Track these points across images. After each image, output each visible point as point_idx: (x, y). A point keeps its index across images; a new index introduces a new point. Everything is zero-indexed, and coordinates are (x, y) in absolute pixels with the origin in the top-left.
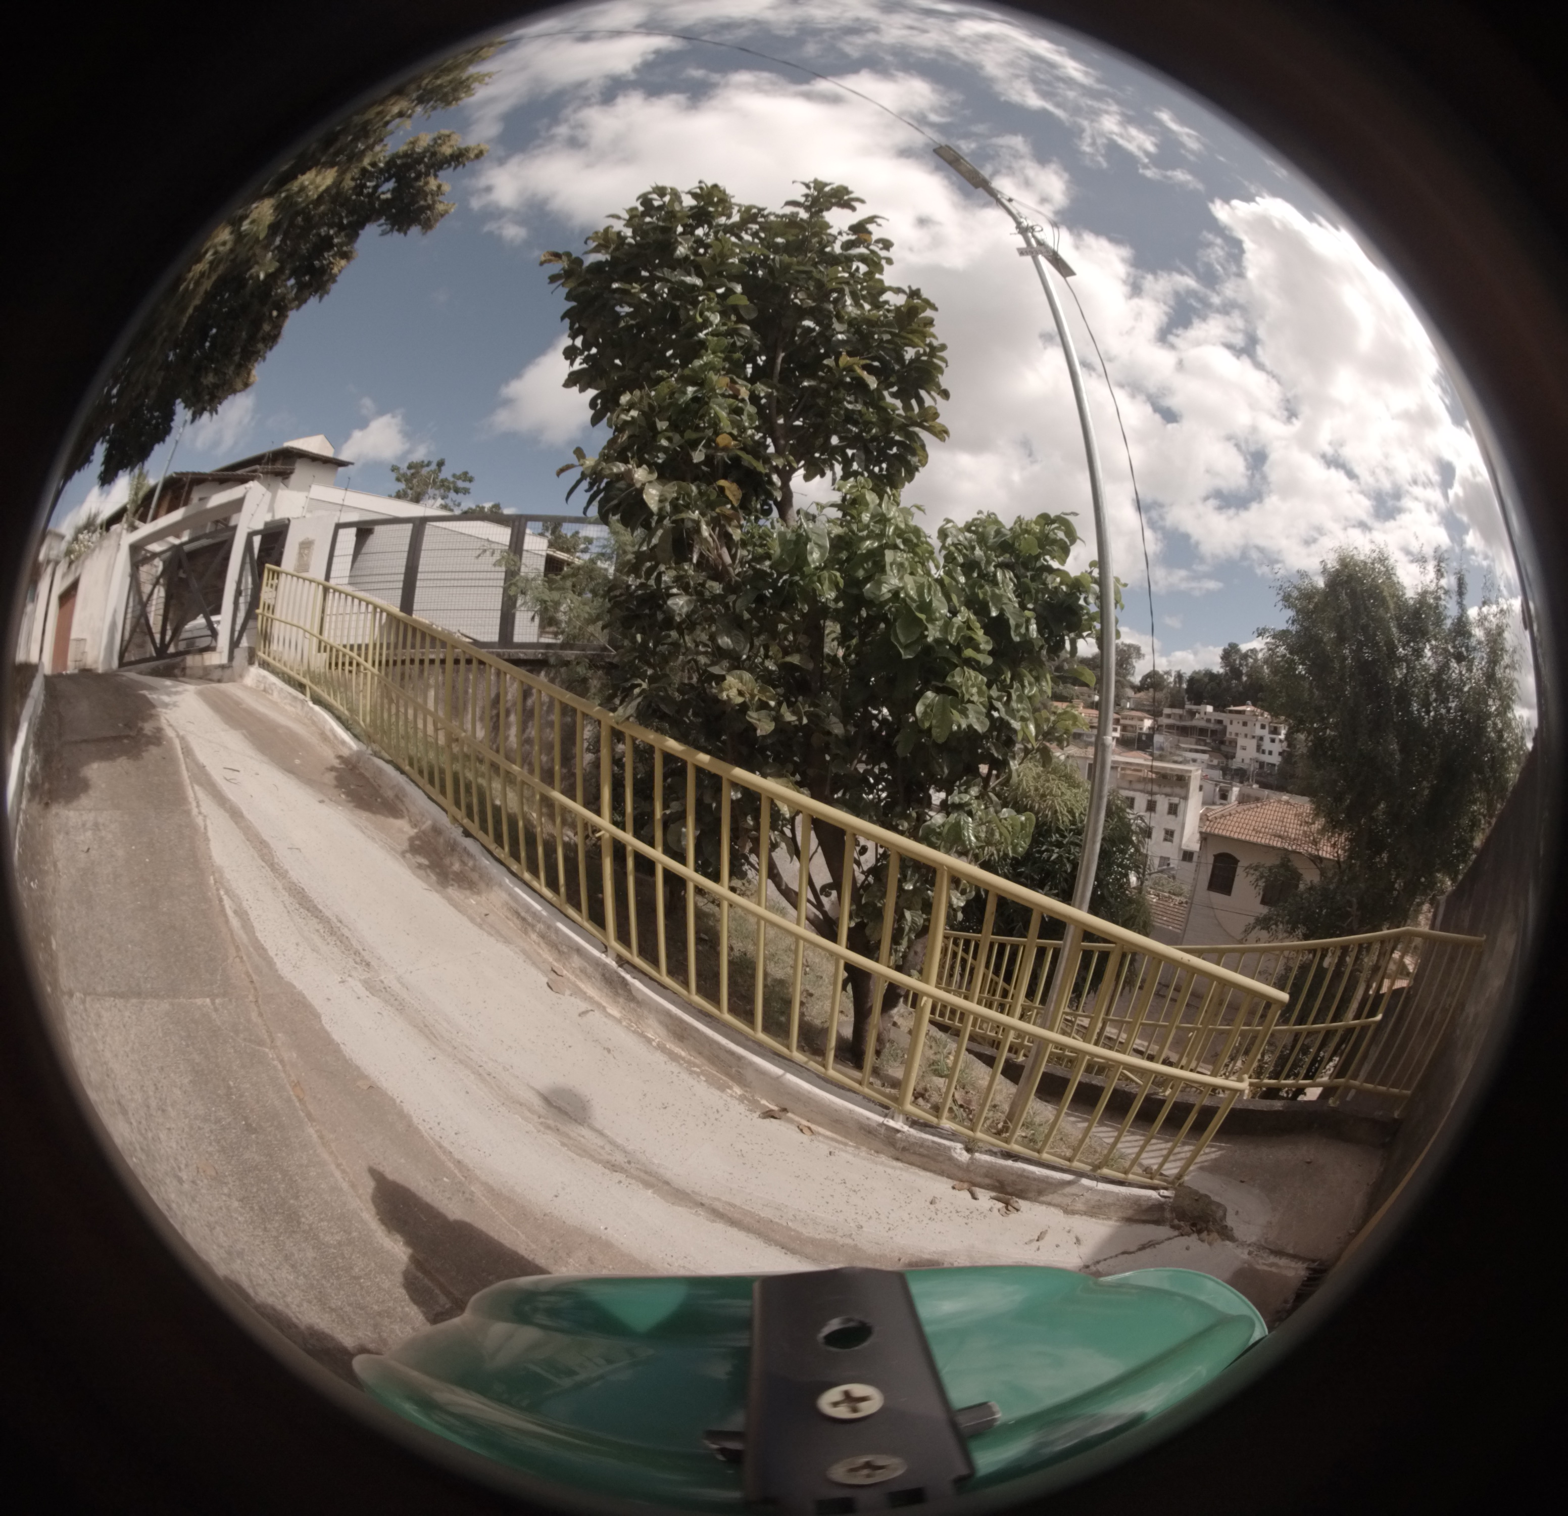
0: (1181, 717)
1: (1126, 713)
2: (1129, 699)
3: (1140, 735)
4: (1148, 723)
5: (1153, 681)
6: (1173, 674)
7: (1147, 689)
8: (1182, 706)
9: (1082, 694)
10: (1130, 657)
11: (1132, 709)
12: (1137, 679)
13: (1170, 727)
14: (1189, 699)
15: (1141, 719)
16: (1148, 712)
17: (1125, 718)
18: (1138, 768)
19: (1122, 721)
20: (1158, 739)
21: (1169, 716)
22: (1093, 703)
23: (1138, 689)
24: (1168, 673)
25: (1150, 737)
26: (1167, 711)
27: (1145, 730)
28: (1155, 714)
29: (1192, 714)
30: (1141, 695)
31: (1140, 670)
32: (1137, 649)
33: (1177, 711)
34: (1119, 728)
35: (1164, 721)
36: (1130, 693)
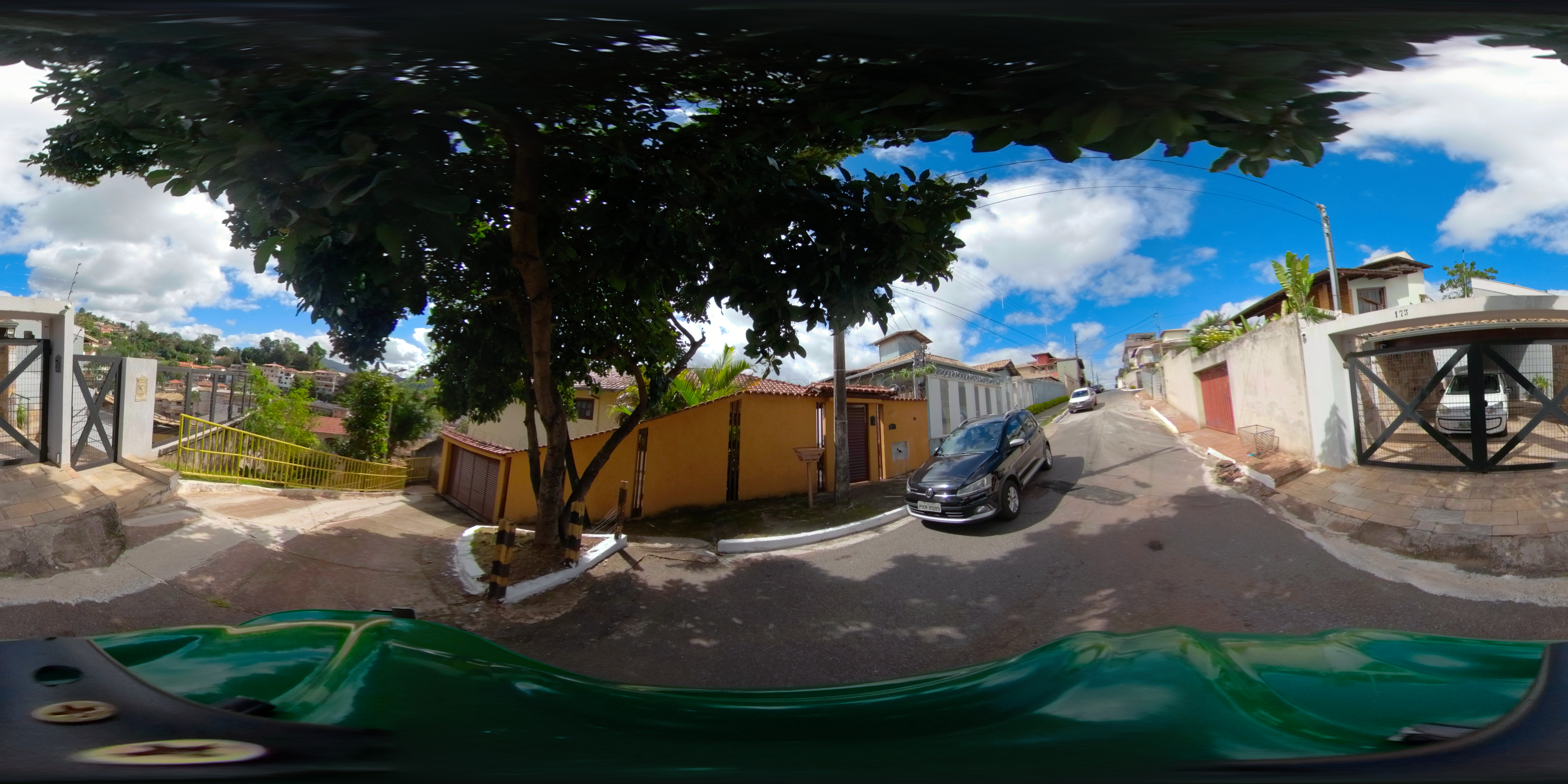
0: (239, 368)
2: (212, 359)
5: (224, 351)
7: (222, 355)
8: (240, 363)
10: (212, 340)
12: (216, 351)
14: (243, 360)
16: (223, 365)
21: (234, 367)
23: (218, 355)
24: (231, 348)
26: (232, 365)
28: (227, 366)
29: (245, 366)
30: (219, 357)
31: (217, 347)
32: (216, 337)
33: (237, 365)
36: (213, 356)
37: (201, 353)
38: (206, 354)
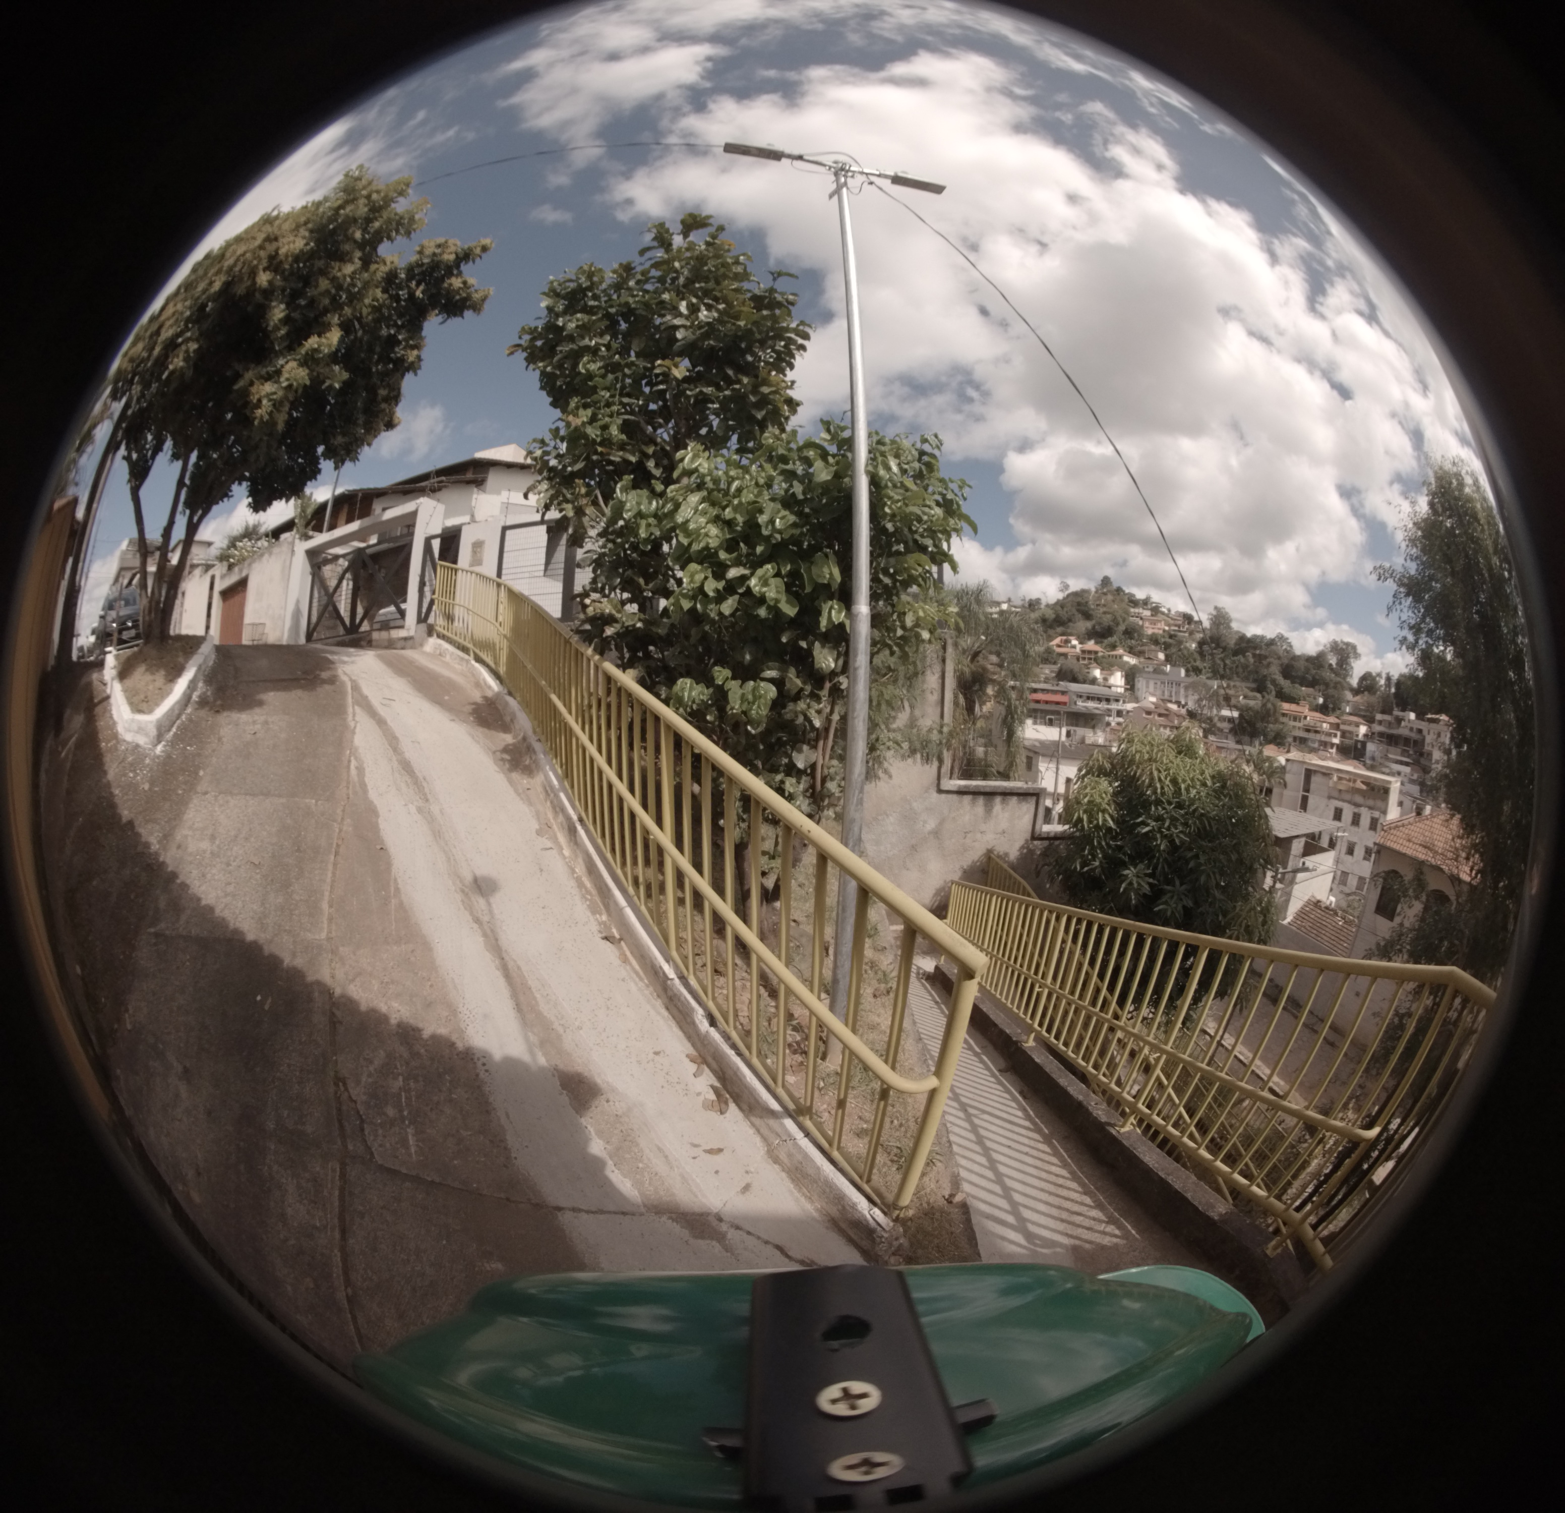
0: (1390, 723)
1: (1346, 717)
2: (1348, 702)
3: (1357, 741)
4: (1363, 730)
5: (1368, 683)
6: (1384, 676)
7: (1363, 692)
8: (1391, 712)
9: (1309, 696)
10: (1347, 656)
11: (1351, 714)
12: (1354, 682)
13: (1381, 735)
14: (1398, 705)
15: (1357, 725)
16: (1363, 717)
17: (1344, 723)
18: (1353, 777)
19: (1342, 727)
20: (1371, 747)
21: (1380, 723)
22: (1317, 705)
23: (1356, 692)
24: (1379, 675)
25: (1364, 744)
26: (1378, 717)
27: (1360, 737)
28: (1370, 720)
29: (1399, 720)
30: (1359, 698)
31: (1357, 671)
32: (1353, 648)
33: (1387, 717)
34: (1339, 733)
35: (1377, 728)
36: (1349, 696)
37: (1327, 685)
38: (1335, 688)
